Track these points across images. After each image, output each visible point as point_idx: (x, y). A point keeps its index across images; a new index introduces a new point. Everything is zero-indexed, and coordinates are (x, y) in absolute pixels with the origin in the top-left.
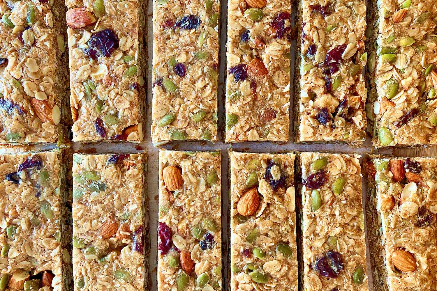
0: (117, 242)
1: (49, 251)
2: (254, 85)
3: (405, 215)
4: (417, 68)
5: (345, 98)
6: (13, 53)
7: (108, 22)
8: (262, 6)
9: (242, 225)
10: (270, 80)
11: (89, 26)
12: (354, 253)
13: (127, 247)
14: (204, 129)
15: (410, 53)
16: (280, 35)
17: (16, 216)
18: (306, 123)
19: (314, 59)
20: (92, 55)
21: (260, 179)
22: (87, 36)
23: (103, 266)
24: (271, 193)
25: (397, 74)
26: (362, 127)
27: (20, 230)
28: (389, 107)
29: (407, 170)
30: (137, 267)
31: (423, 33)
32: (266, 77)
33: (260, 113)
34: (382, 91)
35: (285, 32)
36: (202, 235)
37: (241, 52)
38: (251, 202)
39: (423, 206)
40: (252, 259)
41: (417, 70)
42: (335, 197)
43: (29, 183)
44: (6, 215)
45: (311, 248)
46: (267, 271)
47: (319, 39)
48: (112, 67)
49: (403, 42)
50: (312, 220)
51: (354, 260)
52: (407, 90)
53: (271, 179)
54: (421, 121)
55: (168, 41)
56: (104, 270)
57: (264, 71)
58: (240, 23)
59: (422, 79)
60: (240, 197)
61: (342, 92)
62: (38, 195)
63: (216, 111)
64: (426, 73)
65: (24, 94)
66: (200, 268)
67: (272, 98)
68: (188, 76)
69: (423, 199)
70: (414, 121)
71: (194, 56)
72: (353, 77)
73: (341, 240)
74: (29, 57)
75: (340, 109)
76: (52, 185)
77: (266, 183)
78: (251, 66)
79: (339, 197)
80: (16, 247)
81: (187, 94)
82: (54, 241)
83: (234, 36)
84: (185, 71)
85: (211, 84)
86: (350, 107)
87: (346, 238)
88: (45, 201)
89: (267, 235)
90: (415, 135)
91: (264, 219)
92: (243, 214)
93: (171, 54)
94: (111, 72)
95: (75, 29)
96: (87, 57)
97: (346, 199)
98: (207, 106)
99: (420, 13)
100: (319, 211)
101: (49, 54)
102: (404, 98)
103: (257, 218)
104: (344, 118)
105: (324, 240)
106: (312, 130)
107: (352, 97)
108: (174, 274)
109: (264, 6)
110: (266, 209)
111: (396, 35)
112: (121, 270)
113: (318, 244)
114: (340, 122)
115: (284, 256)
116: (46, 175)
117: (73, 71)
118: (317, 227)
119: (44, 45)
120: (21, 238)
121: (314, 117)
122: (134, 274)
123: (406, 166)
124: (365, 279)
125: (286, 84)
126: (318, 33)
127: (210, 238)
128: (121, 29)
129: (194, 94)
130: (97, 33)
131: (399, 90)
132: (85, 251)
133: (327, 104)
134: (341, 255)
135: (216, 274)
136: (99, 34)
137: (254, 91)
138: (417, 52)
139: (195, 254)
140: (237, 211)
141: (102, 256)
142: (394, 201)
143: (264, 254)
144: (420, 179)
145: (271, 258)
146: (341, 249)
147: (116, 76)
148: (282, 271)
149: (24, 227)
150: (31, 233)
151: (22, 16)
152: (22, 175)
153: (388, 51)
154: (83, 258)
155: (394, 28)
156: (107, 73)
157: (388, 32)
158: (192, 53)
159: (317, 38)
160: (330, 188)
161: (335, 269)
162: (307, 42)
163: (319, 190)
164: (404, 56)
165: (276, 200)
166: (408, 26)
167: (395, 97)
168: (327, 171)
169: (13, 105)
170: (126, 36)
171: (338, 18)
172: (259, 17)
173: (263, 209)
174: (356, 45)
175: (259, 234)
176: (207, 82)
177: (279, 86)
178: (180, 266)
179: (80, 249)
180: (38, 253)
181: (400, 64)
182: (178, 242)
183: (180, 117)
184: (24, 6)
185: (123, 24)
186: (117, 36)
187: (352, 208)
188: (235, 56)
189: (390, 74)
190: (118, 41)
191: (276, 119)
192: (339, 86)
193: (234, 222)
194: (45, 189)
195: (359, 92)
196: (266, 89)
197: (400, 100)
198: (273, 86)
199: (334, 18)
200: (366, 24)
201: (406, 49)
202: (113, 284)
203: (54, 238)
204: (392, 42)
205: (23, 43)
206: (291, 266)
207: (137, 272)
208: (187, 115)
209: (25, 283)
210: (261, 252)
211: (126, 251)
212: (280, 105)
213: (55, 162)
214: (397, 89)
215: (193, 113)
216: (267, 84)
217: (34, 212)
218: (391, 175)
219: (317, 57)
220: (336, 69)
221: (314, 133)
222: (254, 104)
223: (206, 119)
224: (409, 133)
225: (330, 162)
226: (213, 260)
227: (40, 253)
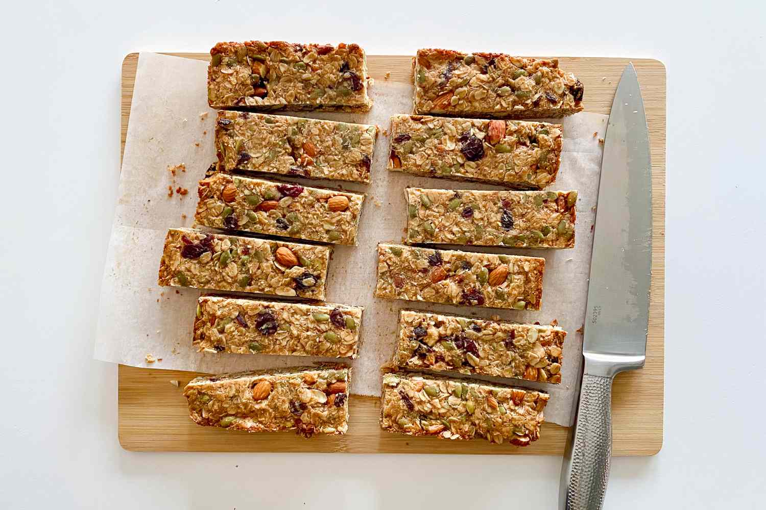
0: (299, 153)
1: (283, 96)
2: (425, 271)
3: (300, 392)
4: (448, 413)
5: (434, 351)
6: (491, 79)
7: (490, 154)
8: (490, 282)
9: (270, 249)
10: (428, 285)
11: (488, 138)
12: (275, 344)
13: (294, 161)
14: (418, 232)
15: (460, 408)
16: (465, 296)
17: (314, 70)
18: (416, 317)
19: (469, 329)
20: (464, 139)
21: (305, 269)
22: (481, 135)
23: (281, 141)
24: (292, 276)
25: (444, 396)
26: (409, 363)
27: (302, 73)
28: (418, 387)
29: (337, 395)
30: (277, 168)
31: (477, 422)
32: (430, 281)
33: (401, 275)
34: (430, 383)
35: (467, 300)
36: (289, 221)
37: (452, 262)
38: (287, 258)
39: (307, 407)
40: (240, 254)
41: (446, 413)
42: (323, 333)
43: (340, 80)
44: (314, 62)
45: (283, 309)
46: (230, 266)
47: (485, 335)
48: (451, 153)
49: (471, 404)
50: (306, 313)
51: (269, 344)
52: (430, 403)
53: (304, 277)
54: (403, 412)
55: (492, 204)
56: (278, 142)
57: (436, 280)
58: (477, 263)
59: (438, 417)
60: (292, 250)
61: (439, 349)
62: (330, 87)
63: (432, 242)
64: (443, 421)
65: (457, 87)
66: (263, 215)
67: (413, 285)
68: (463, 220)
69: (313, 407)
70: (404, 406)
71: (479, 224)
72: (451, 361)
73: (287, 335)
74: (488, 91)
75: (425, 347)
76: (338, 99)
77: (301, 273)
78: (440, 270)
79: (322, 336)
80: (288, 70)
81: (448, 218)
82: (292, 100)
83: (467, 257)
84: (466, 217)
85: (456, 238)
86: (426, 355)
87: (287, 339)
88: (325, 93)
89: (259, 268)
90: (392, 405)
91: (272, 268)
92: (278, 251)
93: (481, 206)
94: (448, 152)
95: (488, 125)
96: (462, 134)
97: (319, 342)
98: (437, 235)
99: (493, 420)
100: (312, 318)
101: (490, 107)
102: (423, 399)
103: (273, 262)
104: (418, 348)
105: (288, 320)
106: (410, 321)
107: (434, 357)
108: (261, 194)
109: (490, 285)
110: (280, 270)
111: (477, 398)
112: (276, 155)
113: (285, 315)
114: (414, 345)
115: (240, 280)
116: (347, 94)
117: (452, 121)
118: (299, 315)
119: (497, 104)
120: (296, 74)
121: (420, 324)
122: (272, 165)
123: (340, 394)
124: (252, 351)
125: (424, 298)
126: (491, 334)
127: (285, 227)
128: (483, 164)
129: (447, 224)
130: (482, 144)
131: (430, 397)
132: (295, 127)
133: (431, 336)
134: (274, 333)
135: (255, 228)
136: (481, 146)
137: (420, 271)
138: (461, 414)
139: (274, 213)
140: (280, 247)
141: (289, 140)
142: (311, 384)
143: (243, 264)
144: (329, 405)
145: (240, 269)
146: (279, 334)
147: (444, 156)
148: (228, 277)
149: (305, 76)
150: (299, 82)
151: (522, 87)
152: (347, 75)
153: (464, 390)
154: (289, 125)
155: (483, 397)
156: (447, 149)
157: (480, 393)
158: (482, 223)
159: (486, 333)
160: (330, 329)
161: (263, 327)
162: (484, 324)
163: (330, 320)
164: (458, 403)
165: (286, 279)
166: (484, 410)
167: (424, 392)
168: (344, 328)
169: (447, 78)
170: (476, 168)
171: (502, 353)
172: (481, 278)
173: (280, 267)
174: (478, 366)
175: (260, 262)
176: (457, 235)
177: (422, 292)
178: (266, 200)
179: (297, 123)
180: (282, 87)
181: (452, 399)
182: (285, 201)
183: (428, 212)
184: (531, 89)
185: (487, 166)
186: (478, 160)
187: (312, 346)
188: (449, 257)
189: (445, 391)
190: (473, 161)
191: (395, 288)
192: (445, 347)
193: (272, 243)
194: (335, 93)
195: (438, 364)
196: (421, 281)
197: (423, 397)
198: (423, 287)
199: (502, 349)
200: (494, 375)
201: (464, 406)
202: (265, 147)
203: (295, 100)
204: (472, 394)
205: (500, 87)
206: (231, 285)
207: (273, 168)
208: (430, 218)
209: (258, 76)
210: (246, 262)
211: (291, 161)
212: (406, 291)
213: (358, 101)
214: (431, 395)
215: (431, 223)
216: (425, 282)
217: (316, 84)
218: (334, 381)
219: (470, 331)
220: (459, 347)
221: (407, 322)
222: (409, 270)
223: (426, 234)
224: (394, 400)
225: (352, 332)
226: (267, 227)
227: (282, 89)
